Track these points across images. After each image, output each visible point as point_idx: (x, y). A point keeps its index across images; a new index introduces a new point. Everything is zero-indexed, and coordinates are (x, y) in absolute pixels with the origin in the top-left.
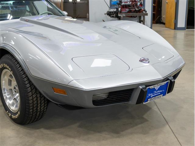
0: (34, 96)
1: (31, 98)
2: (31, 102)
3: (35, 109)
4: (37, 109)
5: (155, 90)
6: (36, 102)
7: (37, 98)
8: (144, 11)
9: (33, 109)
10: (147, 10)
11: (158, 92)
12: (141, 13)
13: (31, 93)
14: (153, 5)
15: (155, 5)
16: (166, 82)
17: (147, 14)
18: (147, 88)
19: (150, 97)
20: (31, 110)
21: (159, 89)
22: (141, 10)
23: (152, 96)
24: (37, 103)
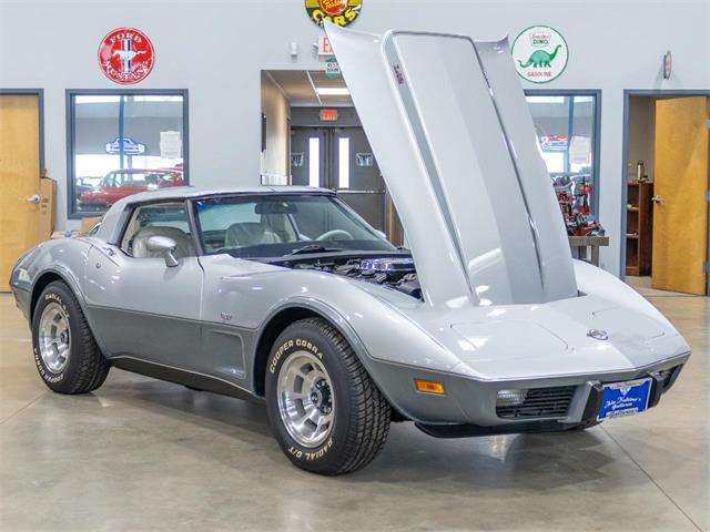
0: (369, 403)
1: (362, 407)
2: (362, 414)
3: (367, 432)
4: (371, 434)
5: (622, 395)
6: (370, 417)
7: (374, 408)
8: (597, 229)
9: (364, 431)
10: (604, 228)
11: (628, 399)
12: (585, 237)
13: (363, 396)
14: (630, 206)
15: (634, 208)
16: (643, 381)
17: (605, 242)
18: (604, 386)
19: (610, 409)
20: (360, 435)
21: (630, 394)
22: (586, 225)
23: (614, 408)
24: (373, 419)
